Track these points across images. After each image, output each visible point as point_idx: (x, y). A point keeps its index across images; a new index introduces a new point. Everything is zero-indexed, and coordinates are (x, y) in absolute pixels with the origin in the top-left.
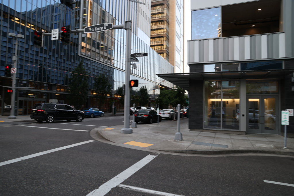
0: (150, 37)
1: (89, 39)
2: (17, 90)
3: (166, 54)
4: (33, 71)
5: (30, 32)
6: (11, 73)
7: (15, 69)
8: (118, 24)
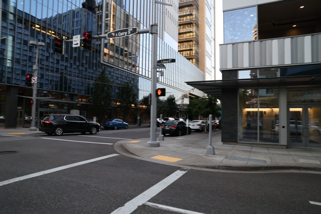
0: (178, 41)
1: (112, 45)
2: (37, 100)
3: (196, 59)
4: (53, 80)
5: (50, 39)
6: (32, 83)
7: (36, 78)
8: (143, 28)
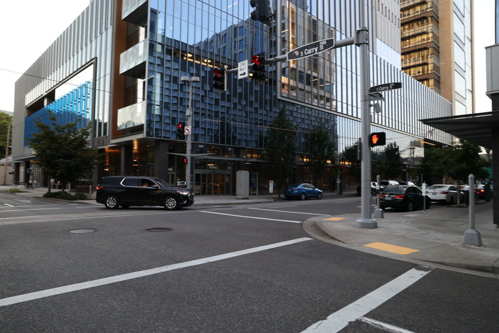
0: (400, 52)
1: (293, 69)
2: (192, 158)
3: (435, 79)
4: (212, 130)
5: (206, 72)
6: (185, 134)
7: (189, 128)
8: (341, 39)
